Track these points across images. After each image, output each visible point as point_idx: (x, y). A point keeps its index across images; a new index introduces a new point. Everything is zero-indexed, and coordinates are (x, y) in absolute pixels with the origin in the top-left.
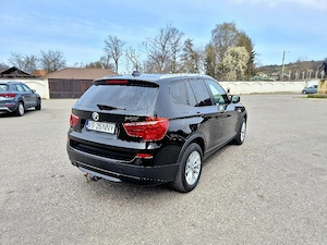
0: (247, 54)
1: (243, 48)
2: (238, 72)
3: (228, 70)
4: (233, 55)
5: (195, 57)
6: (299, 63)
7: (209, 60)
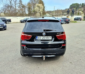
0: (43, 7)
1: (41, 4)
2: (40, 13)
3: (37, 12)
4: (38, 7)
5: (24, 7)
6: (58, 10)
7: (29, 8)
